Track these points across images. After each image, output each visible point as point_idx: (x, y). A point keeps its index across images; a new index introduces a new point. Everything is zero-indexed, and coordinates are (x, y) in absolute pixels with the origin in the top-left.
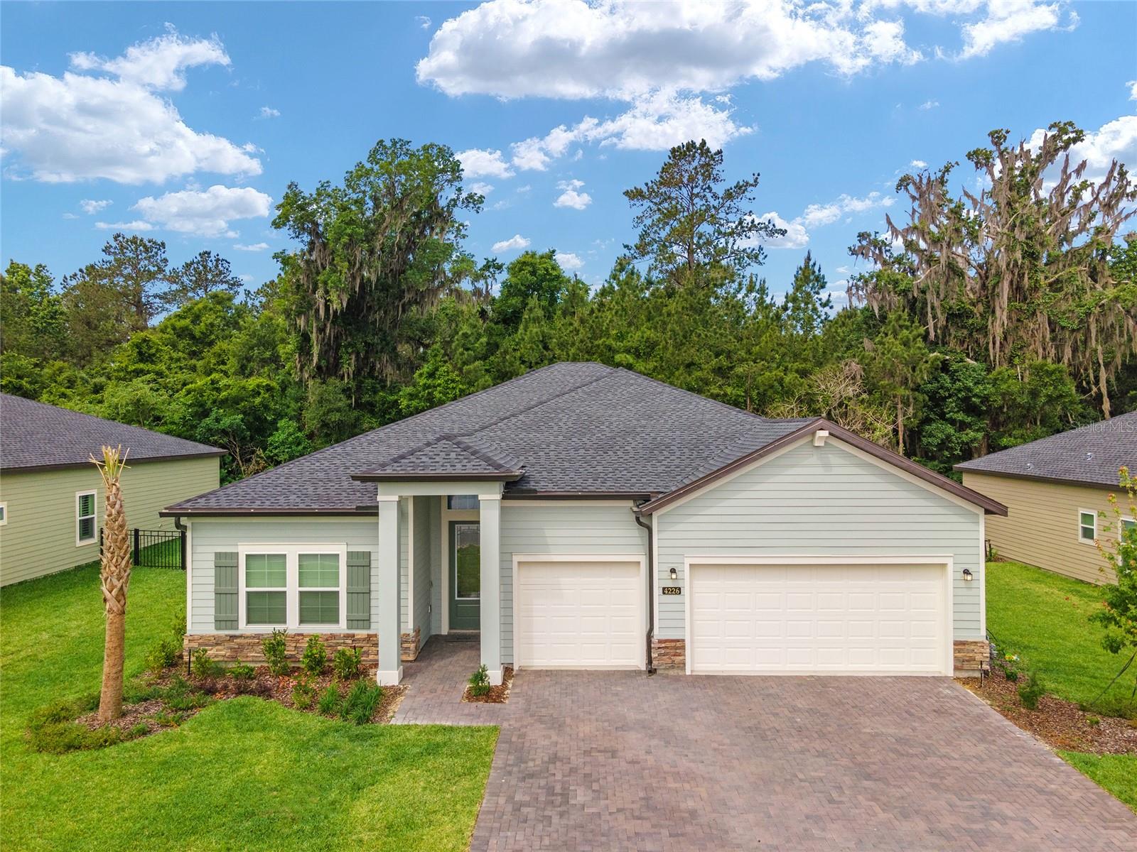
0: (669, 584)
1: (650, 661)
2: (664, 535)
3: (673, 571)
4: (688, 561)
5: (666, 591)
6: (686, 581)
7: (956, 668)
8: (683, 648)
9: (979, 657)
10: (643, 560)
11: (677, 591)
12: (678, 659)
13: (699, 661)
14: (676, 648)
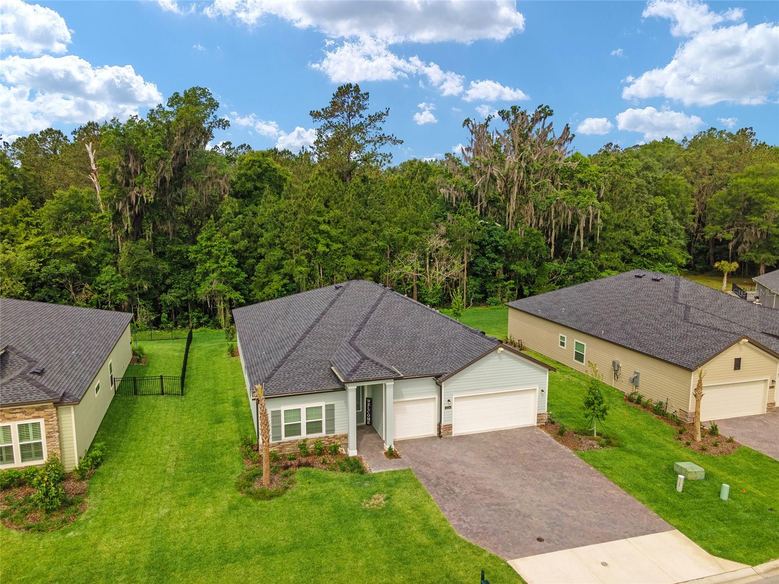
0: (447, 405)
1: (440, 433)
2: (446, 388)
3: (449, 401)
4: (454, 397)
5: (446, 408)
6: (454, 404)
7: (537, 423)
8: (452, 427)
9: (544, 418)
10: (437, 396)
11: (450, 407)
12: (450, 431)
13: (456, 431)
14: (449, 427)
